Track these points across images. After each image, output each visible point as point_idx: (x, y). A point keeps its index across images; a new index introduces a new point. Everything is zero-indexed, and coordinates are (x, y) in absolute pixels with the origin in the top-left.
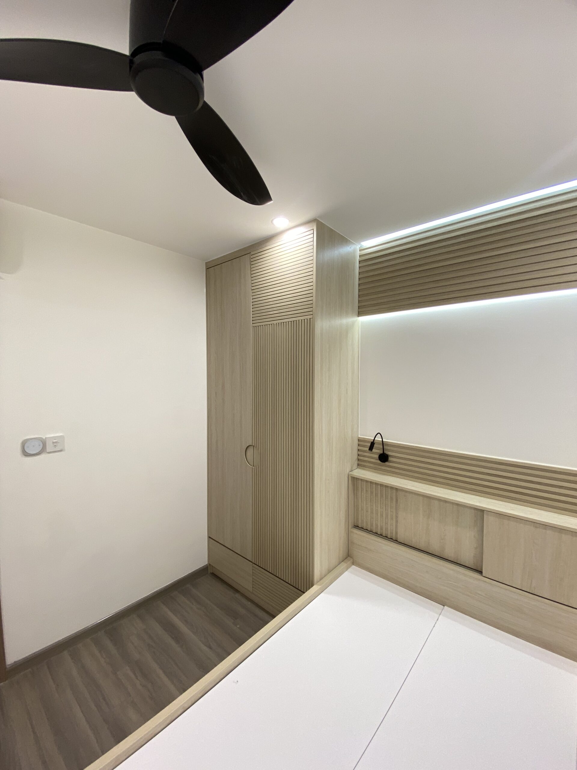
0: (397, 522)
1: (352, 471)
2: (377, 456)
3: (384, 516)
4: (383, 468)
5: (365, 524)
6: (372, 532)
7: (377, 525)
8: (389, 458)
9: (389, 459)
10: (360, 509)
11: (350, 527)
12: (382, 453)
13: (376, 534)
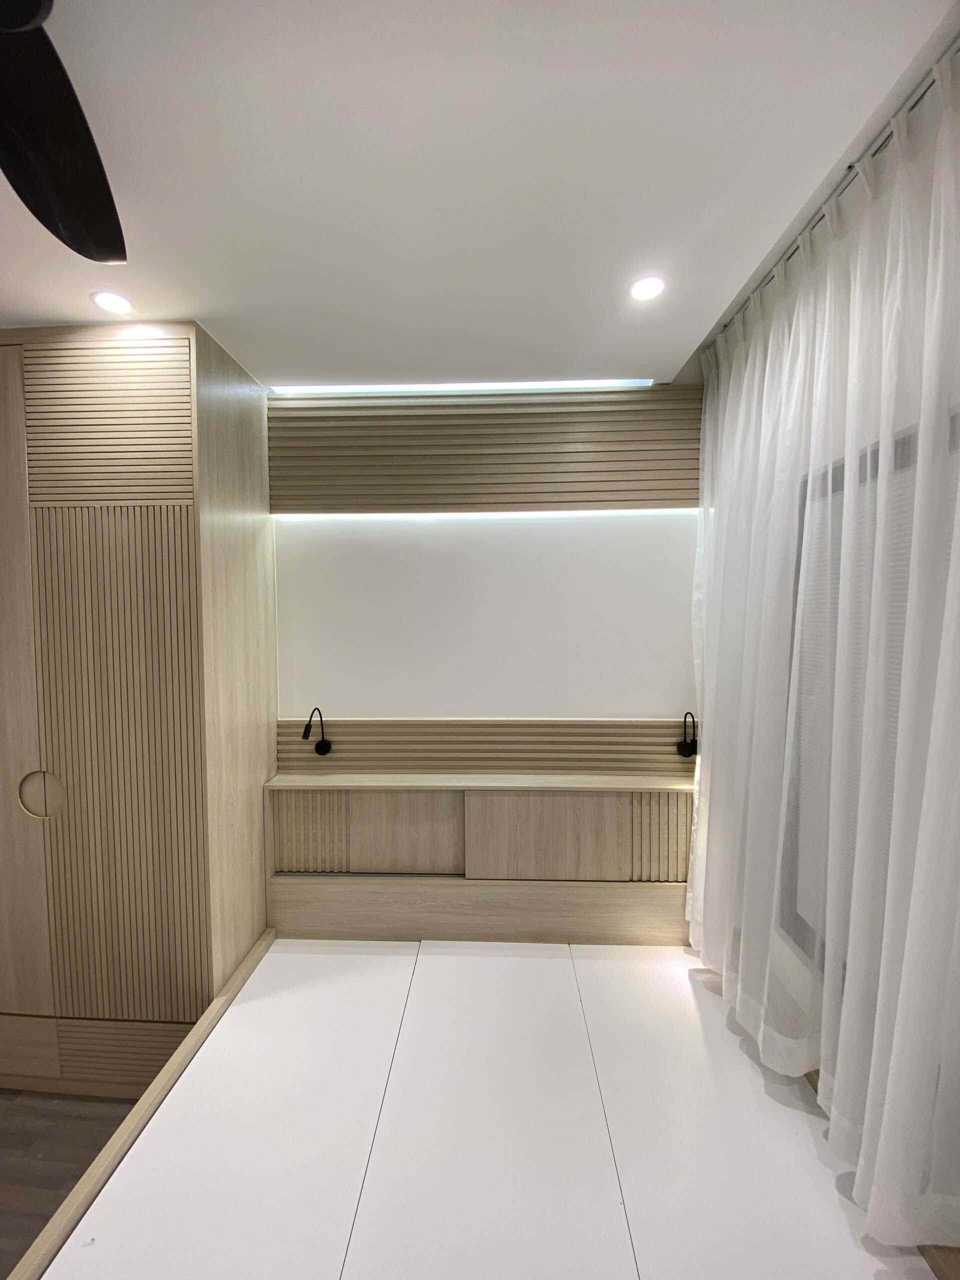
0: (348, 842)
1: (268, 780)
2: (313, 747)
3: (327, 839)
4: (322, 763)
5: (294, 863)
6: (308, 872)
7: (315, 859)
8: (332, 745)
9: (332, 748)
10: (285, 841)
11: (269, 875)
12: (320, 739)
13: (315, 873)
